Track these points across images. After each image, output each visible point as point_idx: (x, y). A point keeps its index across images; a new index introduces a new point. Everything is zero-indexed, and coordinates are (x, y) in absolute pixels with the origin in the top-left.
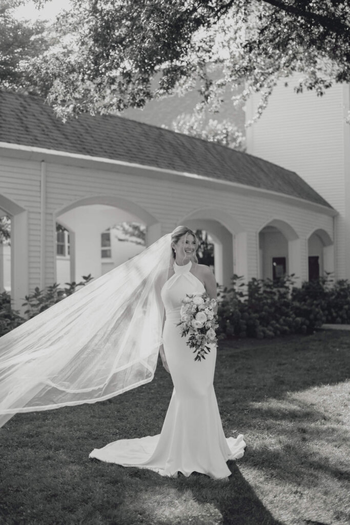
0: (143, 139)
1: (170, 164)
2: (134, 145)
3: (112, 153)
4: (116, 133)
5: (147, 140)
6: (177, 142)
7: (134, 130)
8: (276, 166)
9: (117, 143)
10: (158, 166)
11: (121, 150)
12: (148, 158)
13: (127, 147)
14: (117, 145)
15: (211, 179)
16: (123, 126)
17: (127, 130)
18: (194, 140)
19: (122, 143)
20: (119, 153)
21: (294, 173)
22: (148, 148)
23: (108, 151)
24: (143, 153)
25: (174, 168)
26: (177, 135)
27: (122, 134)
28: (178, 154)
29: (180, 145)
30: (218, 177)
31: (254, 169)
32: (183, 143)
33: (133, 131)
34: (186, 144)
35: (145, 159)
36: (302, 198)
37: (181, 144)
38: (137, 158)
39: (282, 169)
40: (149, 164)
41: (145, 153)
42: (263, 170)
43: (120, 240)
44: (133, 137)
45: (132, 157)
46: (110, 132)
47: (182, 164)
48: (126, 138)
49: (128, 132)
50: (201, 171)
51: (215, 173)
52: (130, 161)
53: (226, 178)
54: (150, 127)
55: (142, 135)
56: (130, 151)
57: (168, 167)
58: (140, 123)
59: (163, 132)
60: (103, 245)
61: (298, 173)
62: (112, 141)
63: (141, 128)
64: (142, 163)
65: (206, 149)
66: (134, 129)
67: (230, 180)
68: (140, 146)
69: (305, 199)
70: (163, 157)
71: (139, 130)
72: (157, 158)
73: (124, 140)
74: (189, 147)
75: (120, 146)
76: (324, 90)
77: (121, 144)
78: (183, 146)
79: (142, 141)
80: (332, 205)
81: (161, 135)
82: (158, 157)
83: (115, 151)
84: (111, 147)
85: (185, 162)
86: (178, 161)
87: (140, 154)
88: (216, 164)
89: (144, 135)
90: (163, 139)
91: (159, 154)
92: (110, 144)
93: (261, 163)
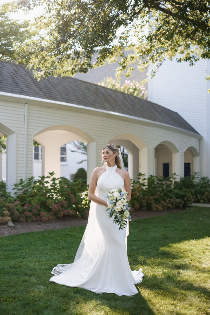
0: (86, 91)
1: (102, 106)
2: (81, 95)
3: (68, 99)
4: (70, 87)
5: (89, 92)
6: (106, 93)
7: (81, 86)
8: (165, 108)
9: (70, 94)
10: (95, 107)
11: (73, 98)
12: (89, 103)
13: (76, 96)
14: (70, 95)
15: (126, 116)
16: (74, 83)
17: (77, 85)
18: (117, 92)
19: (74, 93)
20: (72, 99)
21: (177, 113)
22: (90, 97)
23: (65, 98)
24: (86, 99)
25: (105, 109)
26: (107, 89)
27: (74, 88)
28: (107, 100)
29: (108, 95)
30: (131, 115)
31: (153, 110)
32: (110, 94)
33: (80, 86)
34: (112, 94)
35: (87, 103)
36: (181, 128)
37: (109, 95)
38: (84, 102)
39: (169, 110)
40: (90, 106)
41: (88, 100)
42: (158, 111)
43: (72, 151)
44: (81, 90)
45: (80, 102)
46: (67, 87)
47: (110, 107)
48: (76, 90)
49: (77, 87)
50: (121, 111)
51: (129, 112)
52: (78, 104)
53: (136, 115)
54: (91, 84)
55: (86, 89)
56: (79, 98)
57: (101, 108)
58: (84, 82)
59: (98, 87)
60: (62, 154)
61: (180, 113)
62: (68, 92)
63: (85, 84)
64: (86, 106)
65: (124, 98)
66: (81, 85)
67: (138, 117)
68: (85, 96)
69: (183, 128)
70: (98, 102)
71: (84, 86)
72: (94, 103)
73: (75, 92)
74: (114, 96)
75: (72, 95)
76: (194, 62)
77: (73, 94)
78: (110, 96)
79: (86, 93)
80: (199, 132)
81: (97, 89)
82: (95, 102)
83: (70, 98)
84: (67, 96)
85: (111, 106)
86: (107, 105)
87: (85, 100)
88: (130, 106)
89: (87, 89)
90: (98, 91)
91: (96, 101)
92: (67, 94)
93: (157, 107)
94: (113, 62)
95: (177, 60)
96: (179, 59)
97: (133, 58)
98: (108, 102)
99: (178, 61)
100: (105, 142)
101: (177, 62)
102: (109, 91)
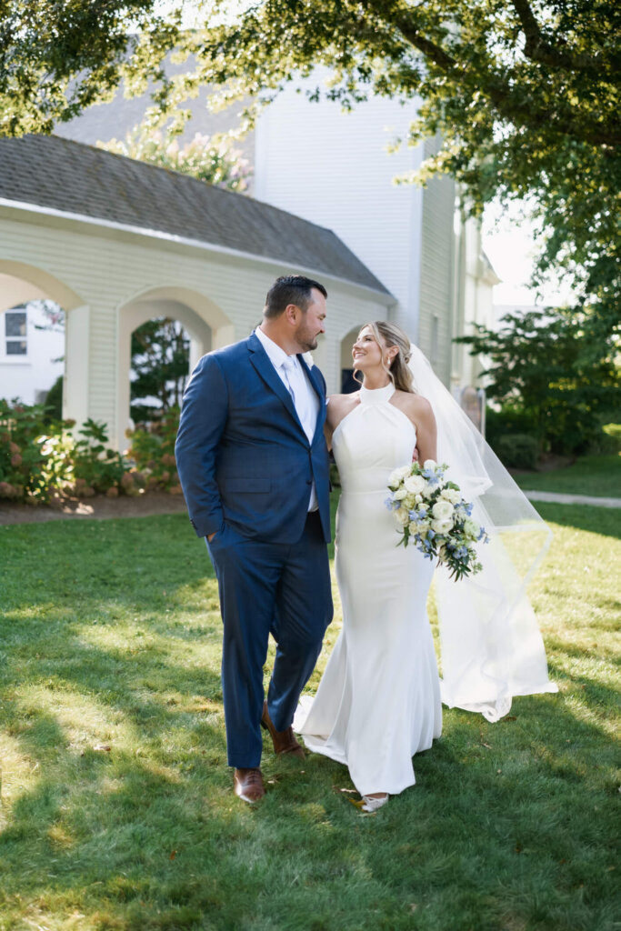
0: (66, 167)
1: (108, 210)
2: (51, 177)
3: (12, 190)
4: (22, 156)
5: (75, 169)
6: (126, 174)
7: (52, 151)
8: (297, 219)
9: (22, 173)
10: (89, 214)
11: (27, 185)
12: (73, 200)
13: (37, 179)
14: (21, 176)
15: (177, 238)
16: (33, 143)
17: (41, 150)
18: (157, 172)
19: (30, 173)
20: (24, 189)
21: (330, 232)
22: (75, 183)
23: (5, 186)
24: (65, 191)
25: (115, 218)
26: (129, 164)
27: (32, 158)
28: (124, 193)
29: (130, 180)
30: (190, 236)
31: (256, 224)
32: (136, 177)
33: (51, 153)
34: (140, 176)
35: (67, 202)
36: (335, 274)
37: (133, 178)
38: (56, 199)
39: (308, 224)
40: (74, 209)
41: (68, 192)
42: (270, 226)
43: (39, 328)
44: (52, 163)
45: (45, 197)
46: (11, 153)
47: (131, 212)
48: (38, 164)
49: (42, 155)
50: (162, 223)
51: (186, 229)
52: (41, 203)
53: (204, 237)
54: (82, 146)
55: (67, 161)
56: (43, 186)
57: (104, 216)
58: (64, 141)
59: (103, 156)
60: (9, 332)
61: (341, 234)
62: (14, 169)
63: (66, 148)
64: (62, 208)
65: (176, 187)
66: (54, 149)
67: (211, 241)
68: (61, 180)
69: (340, 276)
70: (98, 199)
71: (62, 152)
72: (87, 200)
73: (34, 169)
74: (145, 182)
75: (26, 177)
77: (28, 175)
78: (137, 181)
79: (65, 171)
80: (389, 287)
81: (100, 161)
82: (90, 199)
83: (18, 186)
84: (11, 179)
85: (136, 209)
86: (123, 206)
87: (60, 192)
88: (190, 213)
89: (70, 160)
90: (102, 167)
91: (92, 194)
92: (10, 173)
93: (271, 214)
94: (136, 95)
95: (310, 96)
96: (314, 92)
97: (190, 83)
98: (129, 199)
99: (312, 98)
100: (115, 308)
101: (308, 101)
102: (135, 168)
